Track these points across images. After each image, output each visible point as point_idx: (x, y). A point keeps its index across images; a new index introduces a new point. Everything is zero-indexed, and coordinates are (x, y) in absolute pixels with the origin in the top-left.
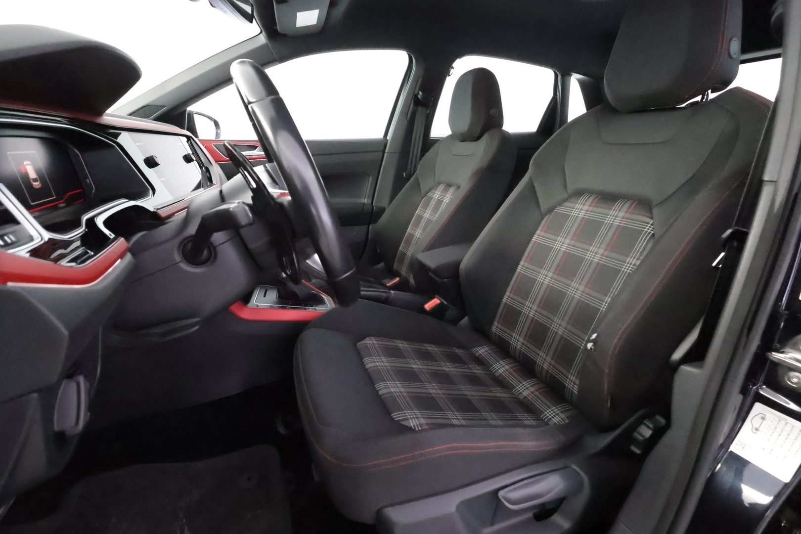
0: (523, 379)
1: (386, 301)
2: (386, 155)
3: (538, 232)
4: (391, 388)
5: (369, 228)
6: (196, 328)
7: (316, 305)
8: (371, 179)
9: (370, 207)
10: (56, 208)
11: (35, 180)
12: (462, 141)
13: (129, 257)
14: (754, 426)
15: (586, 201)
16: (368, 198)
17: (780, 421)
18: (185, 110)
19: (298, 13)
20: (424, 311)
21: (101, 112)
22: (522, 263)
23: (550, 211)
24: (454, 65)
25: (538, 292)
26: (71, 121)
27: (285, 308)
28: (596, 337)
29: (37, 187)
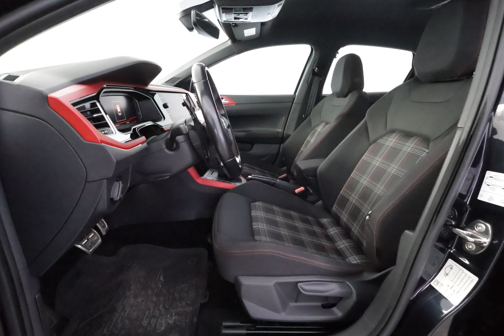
0: (343, 238)
1: (273, 185)
2: (294, 104)
3: (366, 154)
4: (259, 226)
5: (280, 146)
6: (168, 177)
7: (236, 182)
8: (284, 117)
9: (282, 134)
10: (125, 124)
11: (120, 112)
12: (338, 97)
13: (145, 144)
14: (446, 272)
15: (395, 137)
16: (281, 129)
17: (460, 270)
18: (191, 79)
19: (244, 30)
20: (295, 194)
21: (147, 84)
22: (354, 171)
23: (375, 141)
24: (339, 51)
25: (359, 189)
26: (135, 89)
27: (220, 181)
28: (371, 213)
29: (120, 115)
